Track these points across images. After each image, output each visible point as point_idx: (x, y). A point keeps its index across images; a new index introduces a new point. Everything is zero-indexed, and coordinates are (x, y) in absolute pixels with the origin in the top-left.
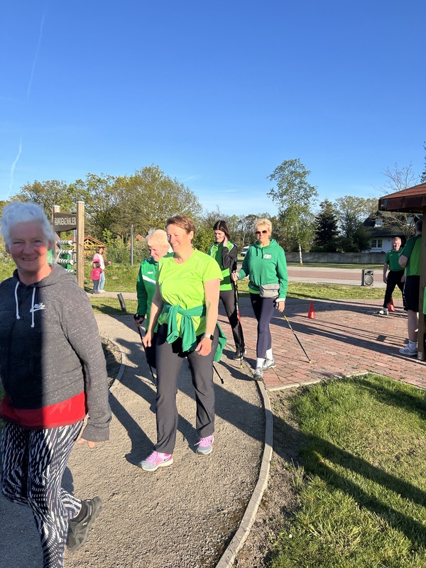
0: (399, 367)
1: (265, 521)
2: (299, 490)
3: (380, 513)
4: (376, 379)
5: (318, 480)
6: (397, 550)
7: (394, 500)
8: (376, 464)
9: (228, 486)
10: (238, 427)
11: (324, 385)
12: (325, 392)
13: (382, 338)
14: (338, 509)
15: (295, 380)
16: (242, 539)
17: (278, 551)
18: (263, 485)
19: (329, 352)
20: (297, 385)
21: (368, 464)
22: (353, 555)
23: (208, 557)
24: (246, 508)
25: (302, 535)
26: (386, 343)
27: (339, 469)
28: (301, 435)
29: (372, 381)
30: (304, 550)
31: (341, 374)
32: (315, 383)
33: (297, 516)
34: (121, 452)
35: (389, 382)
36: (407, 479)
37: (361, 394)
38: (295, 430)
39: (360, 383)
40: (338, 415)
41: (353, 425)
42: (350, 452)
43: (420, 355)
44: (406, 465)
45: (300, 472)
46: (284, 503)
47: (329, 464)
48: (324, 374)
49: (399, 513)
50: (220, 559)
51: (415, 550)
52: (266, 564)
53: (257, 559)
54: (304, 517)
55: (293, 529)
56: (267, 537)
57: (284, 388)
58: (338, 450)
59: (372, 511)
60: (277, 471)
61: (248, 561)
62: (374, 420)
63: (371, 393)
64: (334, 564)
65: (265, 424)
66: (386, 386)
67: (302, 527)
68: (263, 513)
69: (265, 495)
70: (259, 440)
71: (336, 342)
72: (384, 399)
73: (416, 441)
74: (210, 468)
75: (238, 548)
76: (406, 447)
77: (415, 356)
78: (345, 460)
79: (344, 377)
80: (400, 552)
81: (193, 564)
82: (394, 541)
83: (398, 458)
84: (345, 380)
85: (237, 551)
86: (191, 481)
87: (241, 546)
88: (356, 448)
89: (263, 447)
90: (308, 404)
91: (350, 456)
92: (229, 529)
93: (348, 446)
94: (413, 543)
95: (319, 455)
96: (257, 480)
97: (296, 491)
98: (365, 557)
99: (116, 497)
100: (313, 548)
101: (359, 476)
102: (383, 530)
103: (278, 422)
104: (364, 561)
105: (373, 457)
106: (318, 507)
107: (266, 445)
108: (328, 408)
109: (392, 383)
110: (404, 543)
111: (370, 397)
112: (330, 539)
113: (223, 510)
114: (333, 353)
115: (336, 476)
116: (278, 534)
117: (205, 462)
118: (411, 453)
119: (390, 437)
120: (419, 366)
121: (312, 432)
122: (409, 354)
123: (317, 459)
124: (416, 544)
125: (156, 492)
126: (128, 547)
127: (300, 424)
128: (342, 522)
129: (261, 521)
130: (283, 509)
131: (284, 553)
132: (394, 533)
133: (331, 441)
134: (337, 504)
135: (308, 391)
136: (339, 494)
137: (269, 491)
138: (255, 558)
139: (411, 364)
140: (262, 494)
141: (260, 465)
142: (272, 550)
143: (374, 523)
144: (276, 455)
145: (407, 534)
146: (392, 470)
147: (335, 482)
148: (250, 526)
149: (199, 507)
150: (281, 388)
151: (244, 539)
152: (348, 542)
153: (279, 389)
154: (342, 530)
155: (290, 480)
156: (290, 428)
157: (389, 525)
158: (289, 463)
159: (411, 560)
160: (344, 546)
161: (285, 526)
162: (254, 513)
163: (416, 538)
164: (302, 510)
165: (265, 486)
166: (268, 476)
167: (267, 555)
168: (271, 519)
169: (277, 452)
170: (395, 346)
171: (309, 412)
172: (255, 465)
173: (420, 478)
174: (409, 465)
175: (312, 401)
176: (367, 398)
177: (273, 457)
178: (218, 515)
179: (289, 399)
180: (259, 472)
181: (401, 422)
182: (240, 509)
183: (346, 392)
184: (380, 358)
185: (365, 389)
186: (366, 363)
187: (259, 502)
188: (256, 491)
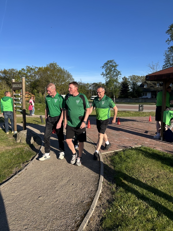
0: (153, 143)
1: (100, 205)
2: (114, 193)
3: (146, 201)
4: (144, 148)
5: (121, 189)
6: (153, 215)
7: (151, 196)
8: (144, 182)
9: (86, 192)
10: (90, 169)
11: (124, 151)
12: (124, 154)
13: (146, 132)
14: (129, 200)
15: (112, 149)
16: (91, 213)
17: (106, 217)
18: (100, 191)
19: (126, 138)
20: (113, 151)
21: (141, 182)
22: (135, 218)
23: (78, 220)
24: (93, 200)
25: (115, 211)
26: (148, 134)
27: (130, 184)
28: (115, 171)
29: (143, 149)
30: (116, 216)
31: (130, 147)
32: (120, 150)
33: (113, 203)
34: (42, 180)
35: (150, 149)
36: (156, 187)
37: (138, 154)
38: (112, 169)
39: (138, 150)
40: (129, 163)
41: (135, 167)
42: (134, 177)
43: (162, 138)
44: (156, 182)
45: (114, 186)
46: (108, 198)
47: (126, 183)
48: (124, 147)
49: (153, 201)
50: (82, 221)
51: (160, 215)
52: (101, 222)
53: (98, 221)
54: (116, 203)
55: (111, 208)
56: (101, 212)
57: (108, 152)
58: (130, 176)
59: (142, 200)
60: (105, 186)
61: (94, 222)
62: (143, 164)
63: (142, 154)
64: (128, 221)
65: (100, 167)
66: (148, 151)
67: (115, 207)
68: (100, 202)
69: (100, 195)
70: (98, 174)
71: (129, 134)
72: (147, 156)
73: (160, 172)
74: (78, 185)
75: (90, 217)
76: (156, 175)
77: (160, 139)
78: (132, 180)
79: (132, 148)
80: (154, 216)
81: (72, 224)
82: (151, 212)
83: (153, 179)
84: (132, 149)
85: (89, 218)
86: (71, 191)
87: (91, 216)
88: (136, 176)
89: (100, 176)
90: (117, 159)
91: (134, 179)
92: (86, 209)
93: (133, 175)
94: (159, 212)
95: (122, 179)
96: (97, 190)
97: (113, 193)
98: (140, 218)
99: (40, 198)
100: (119, 215)
101: (137, 187)
102: (147, 208)
103: (105, 166)
104: (139, 220)
105: (143, 179)
106: (121, 199)
107: (101, 175)
108: (125, 160)
109: (150, 150)
110: (155, 213)
111: (142, 155)
112: (126, 212)
113: (83, 202)
114: (127, 138)
115: (129, 187)
116: (106, 211)
117: (76, 183)
118: (158, 177)
119: (150, 171)
120: (161, 143)
121: (119, 170)
122: (157, 138)
123: (121, 180)
124: (160, 213)
125: (57, 195)
126: (45, 218)
127: (114, 167)
128: (131, 205)
129: (99, 205)
130: (108, 201)
131: (108, 218)
132: (151, 209)
133: (127, 173)
134: (129, 198)
135: (118, 154)
136: (130, 194)
137: (102, 194)
138: (97, 220)
139: (158, 142)
140: (99, 195)
141: (98, 183)
142: (103, 217)
143: (143, 205)
144: (105, 179)
145: (156, 209)
146: (151, 184)
147: (128, 189)
148: (94, 208)
149: (74, 201)
150: (107, 153)
151: (92, 213)
152: (133, 212)
153: (106, 153)
154: (131, 208)
155: (110, 189)
156: (110, 168)
157: (149, 205)
158: (110, 182)
159: (158, 219)
160: (132, 214)
161: (109, 207)
162: (96, 202)
163: (160, 210)
164: (115, 201)
165: (100, 192)
166: (101, 188)
167: (101, 219)
168: (103, 205)
169: (105, 178)
170: (152, 135)
171: (118, 162)
172: (96, 184)
173: (161, 187)
174: (157, 182)
175: (119, 158)
176: (141, 156)
177: (104, 180)
178: (82, 204)
179: (110, 157)
180: (98, 186)
181: (154, 165)
182: (90, 201)
183: (133, 154)
184: (146, 140)
185: (140, 152)
186: (140, 142)
187: (98, 198)
188: (97, 194)
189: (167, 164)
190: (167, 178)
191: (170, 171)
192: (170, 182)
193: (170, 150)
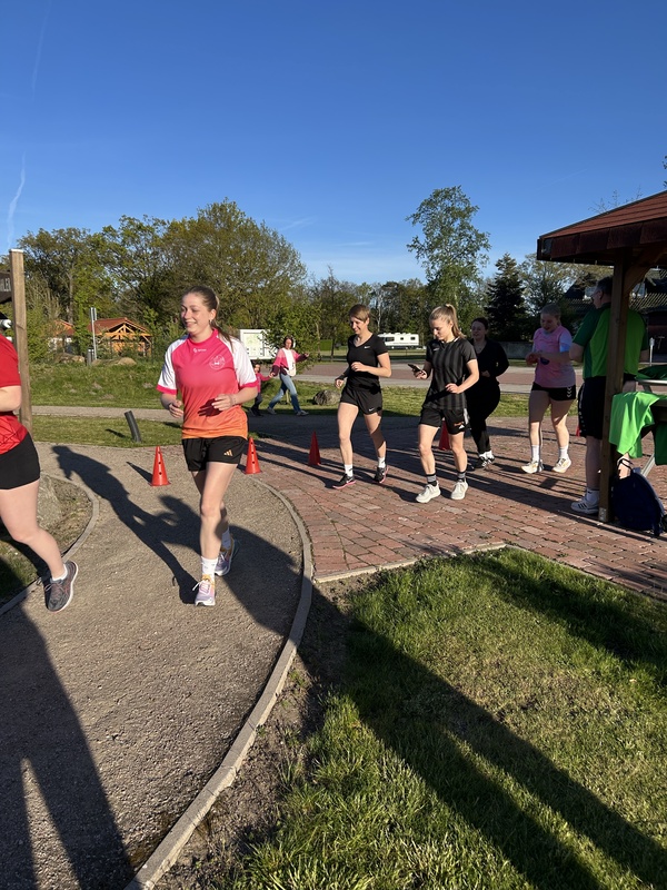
0: (562, 534)
1: (194, 862)
4: (514, 558)
5: (331, 769)
9: (155, 784)
11: (418, 569)
13: (549, 483)
18: (226, 780)
19: (450, 509)
20: (372, 571)
24: (166, 833)
26: (555, 492)
29: (505, 561)
31: (455, 549)
32: (405, 565)
33: (258, 853)
35: (536, 563)
37: (477, 586)
39: (484, 566)
40: (421, 627)
41: (442, 648)
43: (603, 512)
44: (512, 729)
46: (250, 817)
47: (368, 732)
48: (426, 549)
54: (272, 854)
57: (348, 575)
60: (267, 746)
62: (483, 638)
63: (496, 584)
66: (526, 571)
67: (261, 877)
68: (200, 844)
69: (219, 802)
72: (514, 596)
73: (546, 681)
74: (140, 742)
77: (595, 516)
78: (404, 720)
79: (460, 553)
83: (502, 715)
84: (459, 560)
89: (258, 697)
90: (377, 606)
96: (217, 768)
97: (282, 792)
108: (408, 614)
109: (539, 564)
111: (491, 593)
114: (456, 511)
118: (529, 705)
119: (502, 672)
120: (598, 533)
122: (586, 511)
129: (187, 862)
130: (244, 833)
135: (387, 581)
137: (230, 793)
139: (584, 530)
140: (212, 799)
141: (235, 735)
148: (156, 877)
150: (341, 577)
153: (337, 578)
162: (179, 844)
164: (275, 836)
166: (242, 759)
168: (208, 858)
170: (568, 497)
172: (226, 735)
174: (521, 729)
175: (385, 601)
176: (486, 596)
177: (270, 716)
179: (350, 596)
180: (228, 750)
181: (531, 641)
182: (155, 836)
183: (451, 584)
184: (535, 518)
185: (488, 576)
186: (506, 528)
187: (197, 821)
188: (203, 793)
189: (593, 641)
190: (572, 713)
191: (599, 673)
192: (577, 734)
193: (624, 569)
